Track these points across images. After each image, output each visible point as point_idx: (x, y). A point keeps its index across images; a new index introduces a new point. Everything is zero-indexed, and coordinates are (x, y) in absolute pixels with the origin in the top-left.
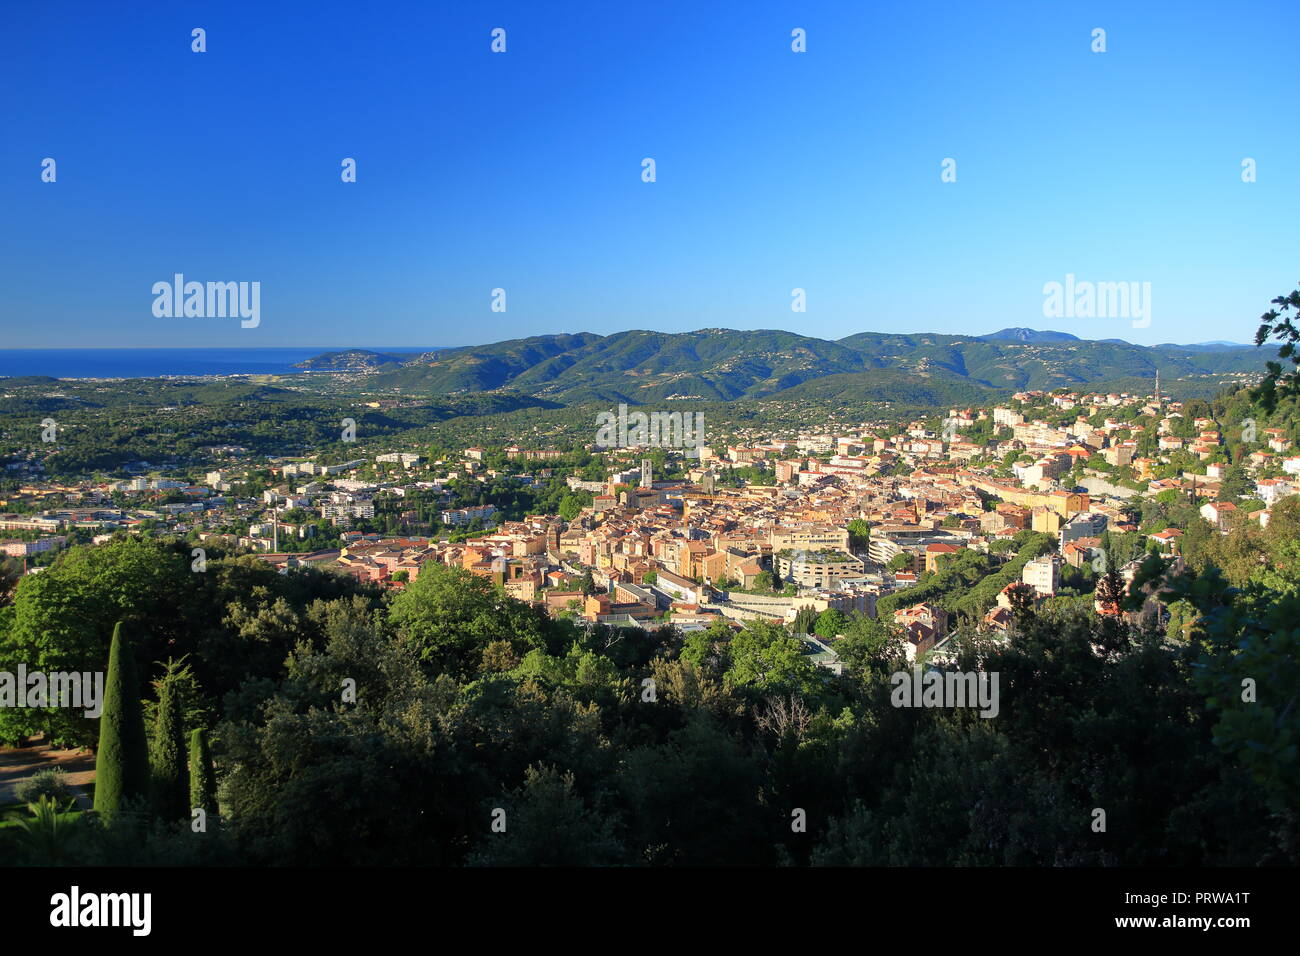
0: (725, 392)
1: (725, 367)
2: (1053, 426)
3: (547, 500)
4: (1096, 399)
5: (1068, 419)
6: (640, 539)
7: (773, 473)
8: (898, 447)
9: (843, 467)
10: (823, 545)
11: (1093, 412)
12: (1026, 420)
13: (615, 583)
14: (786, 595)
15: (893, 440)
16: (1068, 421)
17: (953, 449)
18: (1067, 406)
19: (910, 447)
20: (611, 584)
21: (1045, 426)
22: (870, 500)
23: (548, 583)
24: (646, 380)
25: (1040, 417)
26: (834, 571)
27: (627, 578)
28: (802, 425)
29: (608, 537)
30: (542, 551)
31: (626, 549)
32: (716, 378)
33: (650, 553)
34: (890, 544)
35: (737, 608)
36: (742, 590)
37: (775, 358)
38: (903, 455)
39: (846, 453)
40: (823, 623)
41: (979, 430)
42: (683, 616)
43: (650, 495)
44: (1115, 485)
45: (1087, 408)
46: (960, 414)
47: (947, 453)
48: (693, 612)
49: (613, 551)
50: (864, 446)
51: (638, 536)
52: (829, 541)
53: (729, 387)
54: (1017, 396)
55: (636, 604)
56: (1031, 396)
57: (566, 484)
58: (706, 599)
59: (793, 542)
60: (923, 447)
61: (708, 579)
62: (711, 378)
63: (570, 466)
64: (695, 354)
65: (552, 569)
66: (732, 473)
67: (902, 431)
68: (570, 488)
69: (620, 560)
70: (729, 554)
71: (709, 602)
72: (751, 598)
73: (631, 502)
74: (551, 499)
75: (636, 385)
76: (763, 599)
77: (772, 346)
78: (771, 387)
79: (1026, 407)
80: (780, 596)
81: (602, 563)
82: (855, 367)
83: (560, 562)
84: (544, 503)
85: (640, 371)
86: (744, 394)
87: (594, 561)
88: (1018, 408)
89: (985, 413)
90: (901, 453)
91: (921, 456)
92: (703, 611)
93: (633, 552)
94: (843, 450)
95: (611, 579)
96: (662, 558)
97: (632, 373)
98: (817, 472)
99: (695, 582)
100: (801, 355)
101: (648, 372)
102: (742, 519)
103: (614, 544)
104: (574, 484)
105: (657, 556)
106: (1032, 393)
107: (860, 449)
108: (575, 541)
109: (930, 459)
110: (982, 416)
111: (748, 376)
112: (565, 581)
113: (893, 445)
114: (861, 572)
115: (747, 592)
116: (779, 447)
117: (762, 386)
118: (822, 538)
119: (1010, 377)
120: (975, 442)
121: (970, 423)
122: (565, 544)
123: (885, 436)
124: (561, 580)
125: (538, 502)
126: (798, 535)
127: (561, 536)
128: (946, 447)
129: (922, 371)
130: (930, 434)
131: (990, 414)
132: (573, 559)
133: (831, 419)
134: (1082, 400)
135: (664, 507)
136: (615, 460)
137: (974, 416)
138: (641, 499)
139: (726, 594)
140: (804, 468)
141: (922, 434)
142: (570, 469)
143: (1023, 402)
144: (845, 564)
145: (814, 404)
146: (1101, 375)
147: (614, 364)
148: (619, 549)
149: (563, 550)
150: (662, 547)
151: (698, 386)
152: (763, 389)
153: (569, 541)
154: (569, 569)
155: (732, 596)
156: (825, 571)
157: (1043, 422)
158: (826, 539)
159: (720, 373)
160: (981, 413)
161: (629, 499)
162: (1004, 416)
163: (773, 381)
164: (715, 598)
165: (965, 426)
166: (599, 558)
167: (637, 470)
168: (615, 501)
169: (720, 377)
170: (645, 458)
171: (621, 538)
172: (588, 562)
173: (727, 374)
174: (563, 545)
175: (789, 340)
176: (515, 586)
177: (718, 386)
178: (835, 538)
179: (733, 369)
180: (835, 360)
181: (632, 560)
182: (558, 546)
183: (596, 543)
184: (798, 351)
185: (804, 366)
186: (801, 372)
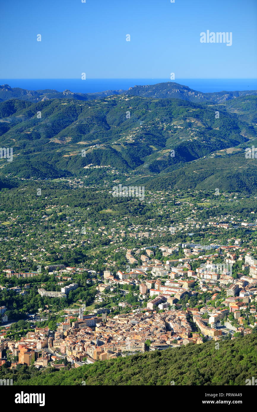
0: (129, 160)
1: (130, 139)
3: (29, 302)
6: (81, 345)
7: (139, 288)
8: (198, 275)
10: (136, 349)
13: (74, 361)
15: (197, 270)
20: (73, 362)
23: (51, 360)
24: (67, 149)
27: (78, 360)
29: (71, 344)
30: (46, 346)
31: (77, 349)
32: (122, 149)
33: (84, 351)
37: (169, 128)
39: (174, 278)
41: (236, 267)
43: (83, 322)
47: (219, 280)
49: (72, 349)
50: (182, 274)
53: (132, 156)
57: (38, 293)
62: (118, 149)
63: (39, 282)
64: (106, 122)
65: (52, 355)
68: (40, 296)
69: (75, 353)
70: (108, 353)
73: (76, 326)
74: (32, 302)
75: (60, 155)
77: (168, 117)
78: (164, 157)
81: (68, 353)
83: (54, 352)
84: (28, 304)
85: (62, 138)
86: (143, 163)
87: (65, 352)
93: (79, 350)
94: (172, 276)
95: (73, 360)
97: (56, 140)
98: (158, 290)
100: (190, 125)
101: (69, 139)
102: (115, 335)
103: (73, 347)
104: (42, 293)
105: (87, 351)
107: (181, 276)
108: (58, 344)
111: (147, 146)
112: (57, 359)
117: (157, 155)
124: (56, 359)
125: (26, 303)
126: (129, 346)
127: (53, 342)
132: (58, 350)
135: (88, 328)
136: (61, 278)
138: (80, 325)
142: (39, 283)
147: (41, 131)
148: (74, 349)
149: (55, 347)
150: (88, 349)
151: (109, 156)
152: (158, 159)
153: (56, 344)
154: (57, 355)
158: (138, 347)
159: (126, 144)
161: (76, 325)
162: (249, 260)
163: (167, 152)
166: (67, 351)
167: (72, 285)
168: (70, 326)
169: (125, 147)
170: (77, 277)
171: (75, 345)
172: (63, 352)
173: (131, 144)
174: (54, 345)
175: (181, 111)
176: (40, 361)
177: (124, 155)
178: (140, 347)
179: (135, 140)
180: (218, 129)
181: (79, 353)
182: (53, 346)
183: (66, 345)
184: (188, 121)
185: (191, 137)
186: (188, 143)
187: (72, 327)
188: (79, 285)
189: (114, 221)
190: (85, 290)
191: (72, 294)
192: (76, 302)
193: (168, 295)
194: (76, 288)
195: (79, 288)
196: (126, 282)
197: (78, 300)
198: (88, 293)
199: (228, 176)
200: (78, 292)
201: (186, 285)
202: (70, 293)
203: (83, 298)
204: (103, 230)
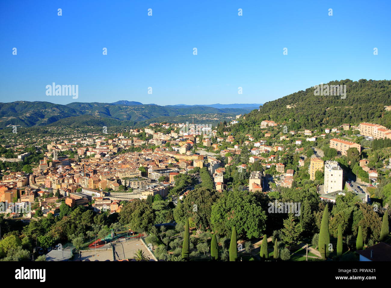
0: (28, 123)
1: (28, 115)
2: (164, 134)
4: (175, 125)
5: (168, 131)
6: (70, 178)
7: (77, 152)
8: (117, 142)
9: (101, 149)
10: (135, 175)
11: (175, 129)
12: (155, 132)
14: (129, 192)
15: (114, 140)
16: (168, 132)
17: (135, 142)
18: (167, 127)
19: (121, 142)
20: (66, 194)
21: (162, 134)
22: (138, 161)
23: (38, 195)
25: (160, 131)
26: (143, 183)
27: (71, 191)
28: (67, 135)
29: (58, 178)
30: (28, 184)
31: (66, 181)
32: (25, 119)
33: (76, 182)
34: (156, 173)
35: (115, 197)
36: (114, 191)
37: (45, 111)
38: (119, 144)
39: (100, 145)
40: (156, 199)
41: (141, 136)
42: (98, 201)
43: (59, 163)
44: (208, 152)
45: (173, 128)
46: (134, 131)
47: (133, 143)
48: (102, 200)
49: (61, 182)
50: (105, 142)
51: (69, 176)
52: (136, 174)
53: (30, 122)
54: (151, 125)
55: (81, 199)
56: (155, 125)
58: (104, 195)
59: (125, 175)
60: (125, 142)
61: (101, 189)
62: (23, 119)
64: (15, 110)
65: (37, 190)
66: (62, 153)
67: (116, 136)
68: (2, 162)
69: (64, 185)
70: (108, 180)
71: (105, 196)
72: (118, 194)
76: (122, 194)
77: (44, 107)
79: (154, 128)
80: (128, 192)
81: (57, 187)
82: (74, 114)
83: (39, 188)
86: (35, 124)
87: (51, 186)
88: (152, 128)
89: (142, 130)
90: (118, 144)
91: (126, 144)
92: (104, 199)
93: (68, 182)
95: (65, 192)
96: (80, 183)
98: (92, 151)
99: (97, 190)
100: (54, 110)
102: (98, 169)
103: (61, 180)
104: (3, 160)
105: (78, 183)
106: (155, 124)
108: (42, 180)
109: (129, 145)
110: (141, 131)
111: (37, 118)
112: (45, 194)
113: (115, 141)
114: (150, 183)
115: (116, 192)
116: (74, 143)
117: (42, 121)
118: (134, 173)
119: (125, 117)
120: (142, 139)
121: (138, 133)
122: (38, 181)
123: (111, 138)
124: (43, 194)
126: (126, 173)
127: (36, 179)
128: (132, 142)
129: (97, 115)
130: (125, 137)
131: (144, 130)
132: (43, 186)
133: (75, 132)
134: (172, 125)
135: (66, 166)
137: (138, 131)
138: (56, 164)
139: (109, 193)
140: (87, 150)
141: (123, 137)
143: (153, 126)
144: (145, 181)
145: (67, 127)
146: (153, 115)
148: (63, 181)
149: (38, 183)
150: (80, 180)
151: (18, 121)
153: (39, 180)
154: (43, 190)
155: (111, 193)
156: (140, 183)
157: (161, 133)
158: (135, 173)
159: (26, 117)
160: (140, 130)
161: (53, 165)
162: (148, 131)
163: (46, 119)
164: (107, 195)
165: (137, 134)
166: (54, 185)
167: (27, 153)
168: (47, 165)
169: (26, 118)
170: (28, 149)
171: (63, 178)
172: (49, 187)
173: (29, 117)
174: (37, 182)
175: (50, 105)
176: (25, 197)
177: (26, 121)
178: (137, 173)
179: (30, 115)
180: (67, 112)
181: (70, 185)
182: (35, 182)
183: (52, 180)
184: (53, 109)
185: (56, 114)
186: (55, 116)
187: (50, 166)
188: (31, 154)
189: (34, 136)
190: (36, 156)
191: (27, 159)
192: (30, 164)
193: (105, 151)
194: (29, 156)
195: (31, 156)
196: (66, 150)
197: (32, 162)
198: (39, 157)
199: (82, 122)
200: (31, 158)
201: (111, 147)
202: (26, 158)
203: (36, 161)
204: (29, 140)
